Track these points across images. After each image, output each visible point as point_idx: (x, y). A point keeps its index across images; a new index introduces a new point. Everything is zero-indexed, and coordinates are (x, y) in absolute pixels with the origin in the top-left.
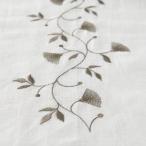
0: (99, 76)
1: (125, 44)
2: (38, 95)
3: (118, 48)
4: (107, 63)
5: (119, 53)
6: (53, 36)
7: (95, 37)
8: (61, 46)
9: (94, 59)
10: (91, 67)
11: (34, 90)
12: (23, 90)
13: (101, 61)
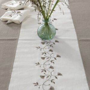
0: (54, 83)
1: (61, 73)
2: (39, 88)
3: (59, 74)
4: (56, 79)
5: (59, 76)
6: (42, 70)
7: (53, 71)
8: (44, 73)
9: (53, 78)
10: (52, 80)
11: (38, 86)
12: (35, 86)
13: (55, 78)
